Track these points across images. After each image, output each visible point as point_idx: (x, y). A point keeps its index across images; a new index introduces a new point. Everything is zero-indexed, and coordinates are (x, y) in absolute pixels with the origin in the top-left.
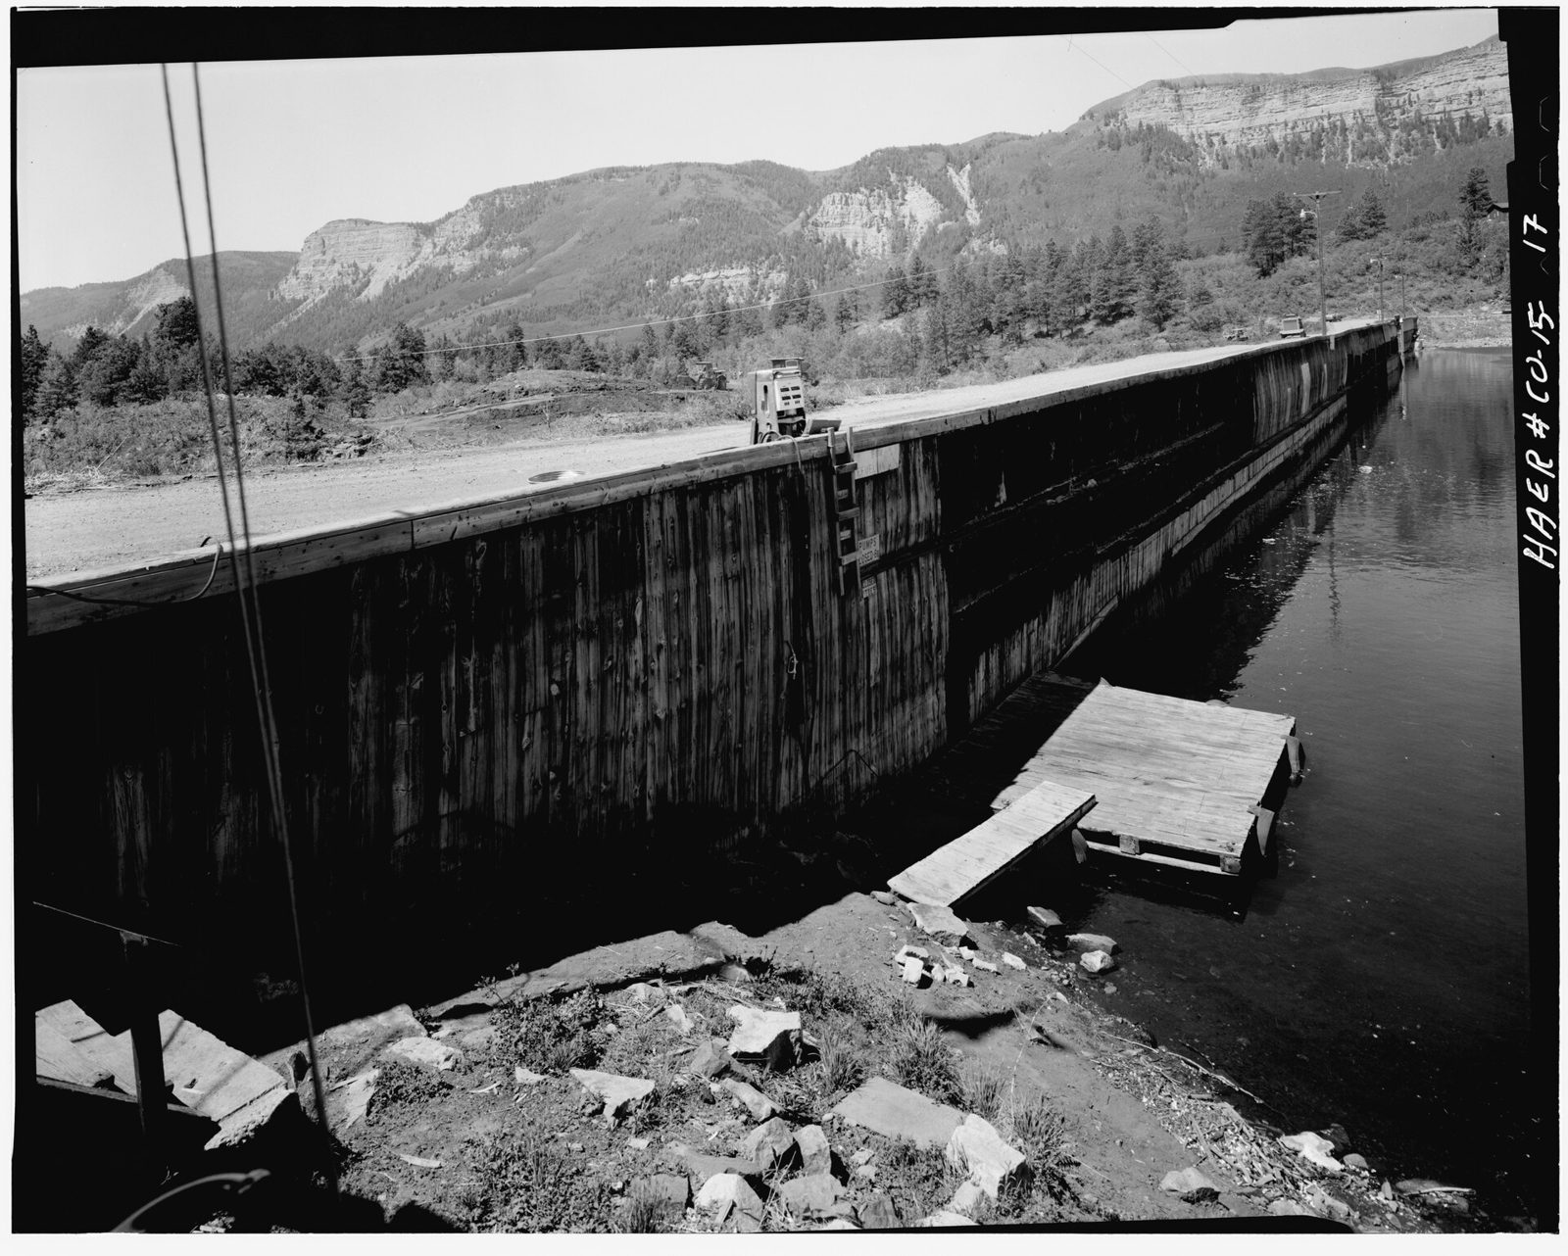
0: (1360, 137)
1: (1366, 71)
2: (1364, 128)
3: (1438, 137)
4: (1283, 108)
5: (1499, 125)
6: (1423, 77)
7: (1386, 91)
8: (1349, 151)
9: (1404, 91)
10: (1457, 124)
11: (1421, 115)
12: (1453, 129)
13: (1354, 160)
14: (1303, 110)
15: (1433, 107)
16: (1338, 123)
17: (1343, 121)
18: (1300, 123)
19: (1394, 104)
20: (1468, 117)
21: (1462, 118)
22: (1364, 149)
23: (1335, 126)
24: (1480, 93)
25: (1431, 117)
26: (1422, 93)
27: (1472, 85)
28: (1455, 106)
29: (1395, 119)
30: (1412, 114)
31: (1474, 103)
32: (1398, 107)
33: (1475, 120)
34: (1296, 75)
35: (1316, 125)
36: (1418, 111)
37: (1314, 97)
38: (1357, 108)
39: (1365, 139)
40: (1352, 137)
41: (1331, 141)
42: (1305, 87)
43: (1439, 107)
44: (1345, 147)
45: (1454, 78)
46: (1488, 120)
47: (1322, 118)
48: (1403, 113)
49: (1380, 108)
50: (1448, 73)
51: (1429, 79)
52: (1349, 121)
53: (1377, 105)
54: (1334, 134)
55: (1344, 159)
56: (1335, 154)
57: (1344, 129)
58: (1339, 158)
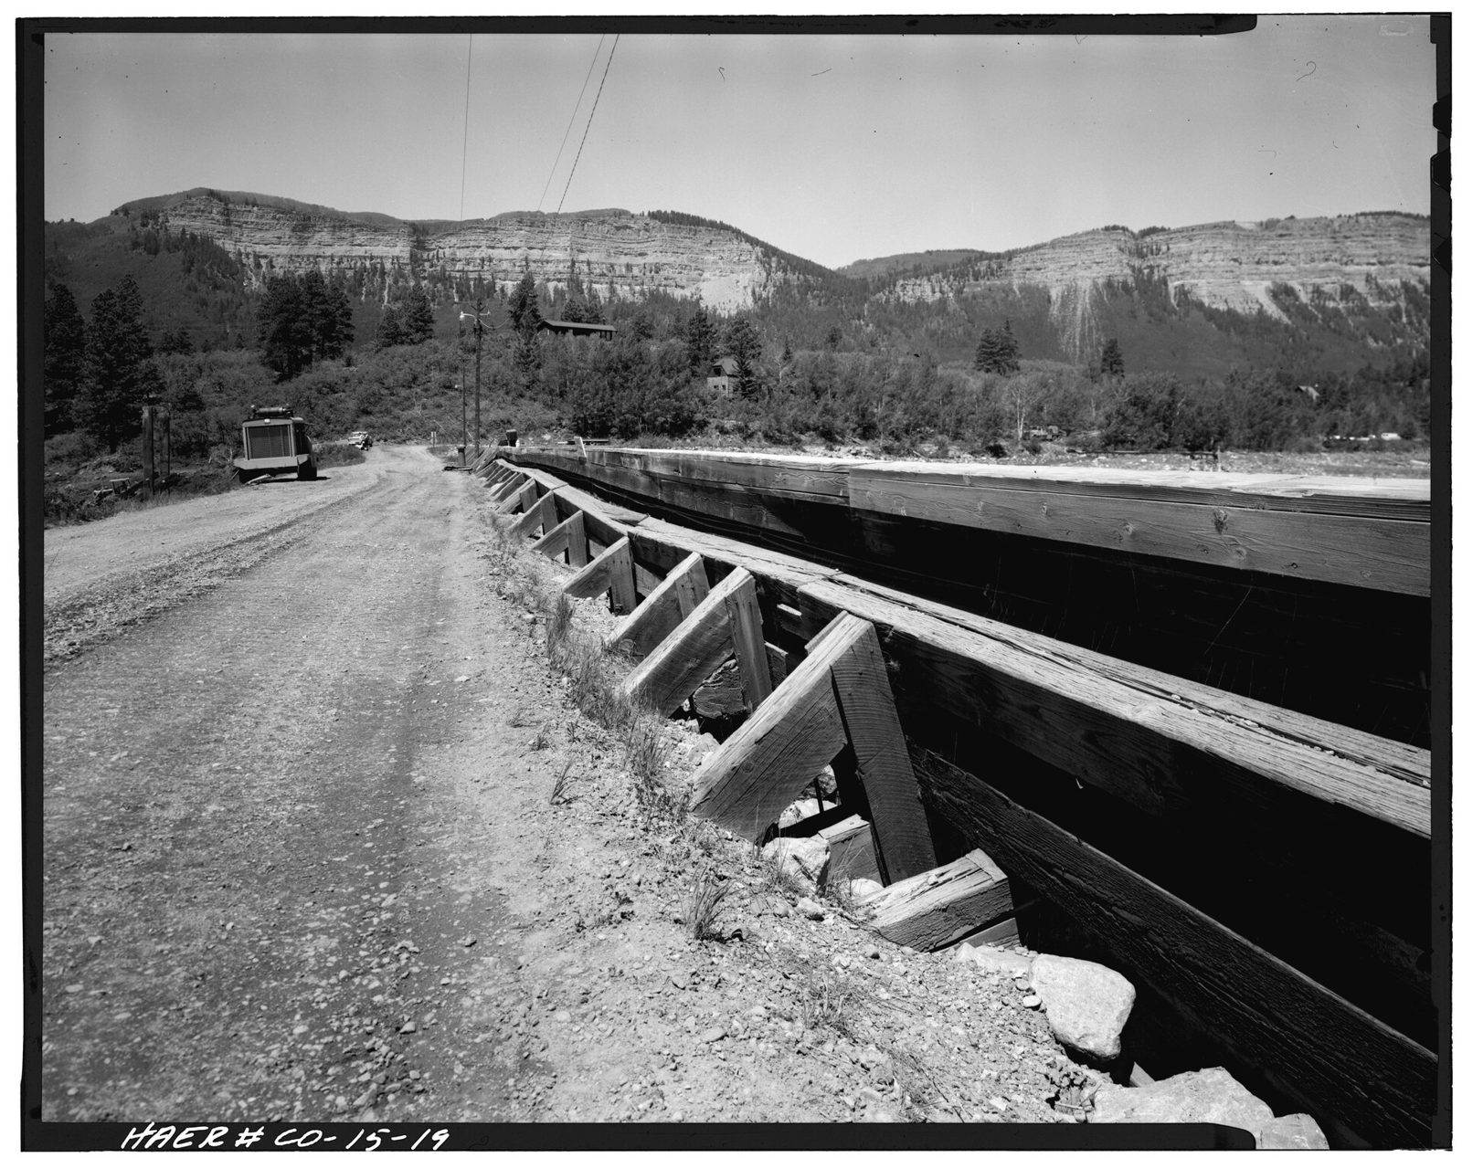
0: (396, 282)
1: (405, 223)
2: (399, 274)
3: (457, 292)
4: (331, 241)
5: (502, 290)
6: (449, 238)
7: (420, 245)
8: (386, 293)
9: (433, 247)
10: (472, 283)
11: (445, 271)
12: (469, 287)
13: (389, 302)
14: (348, 248)
15: (455, 265)
16: (379, 266)
17: (382, 264)
18: (345, 260)
19: (425, 256)
20: (480, 279)
21: (475, 279)
22: (398, 294)
23: (376, 268)
24: (490, 260)
25: (453, 274)
26: (448, 251)
27: (485, 252)
28: (471, 268)
29: (425, 271)
30: (438, 268)
31: (486, 268)
32: (428, 260)
33: (485, 282)
34: (345, 213)
35: (359, 264)
36: (443, 267)
37: (360, 238)
38: (395, 254)
39: (400, 284)
40: (389, 281)
41: (371, 281)
42: (352, 226)
43: (459, 266)
44: (382, 289)
45: (472, 243)
46: (495, 283)
47: (365, 258)
48: (431, 266)
49: (414, 259)
50: (468, 238)
51: (453, 240)
52: (388, 266)
53: (411, 255)
54: (374, 275)
55: (381, 300)
56: (374, 294)
57: (383, 273)
58: (377, 299)
